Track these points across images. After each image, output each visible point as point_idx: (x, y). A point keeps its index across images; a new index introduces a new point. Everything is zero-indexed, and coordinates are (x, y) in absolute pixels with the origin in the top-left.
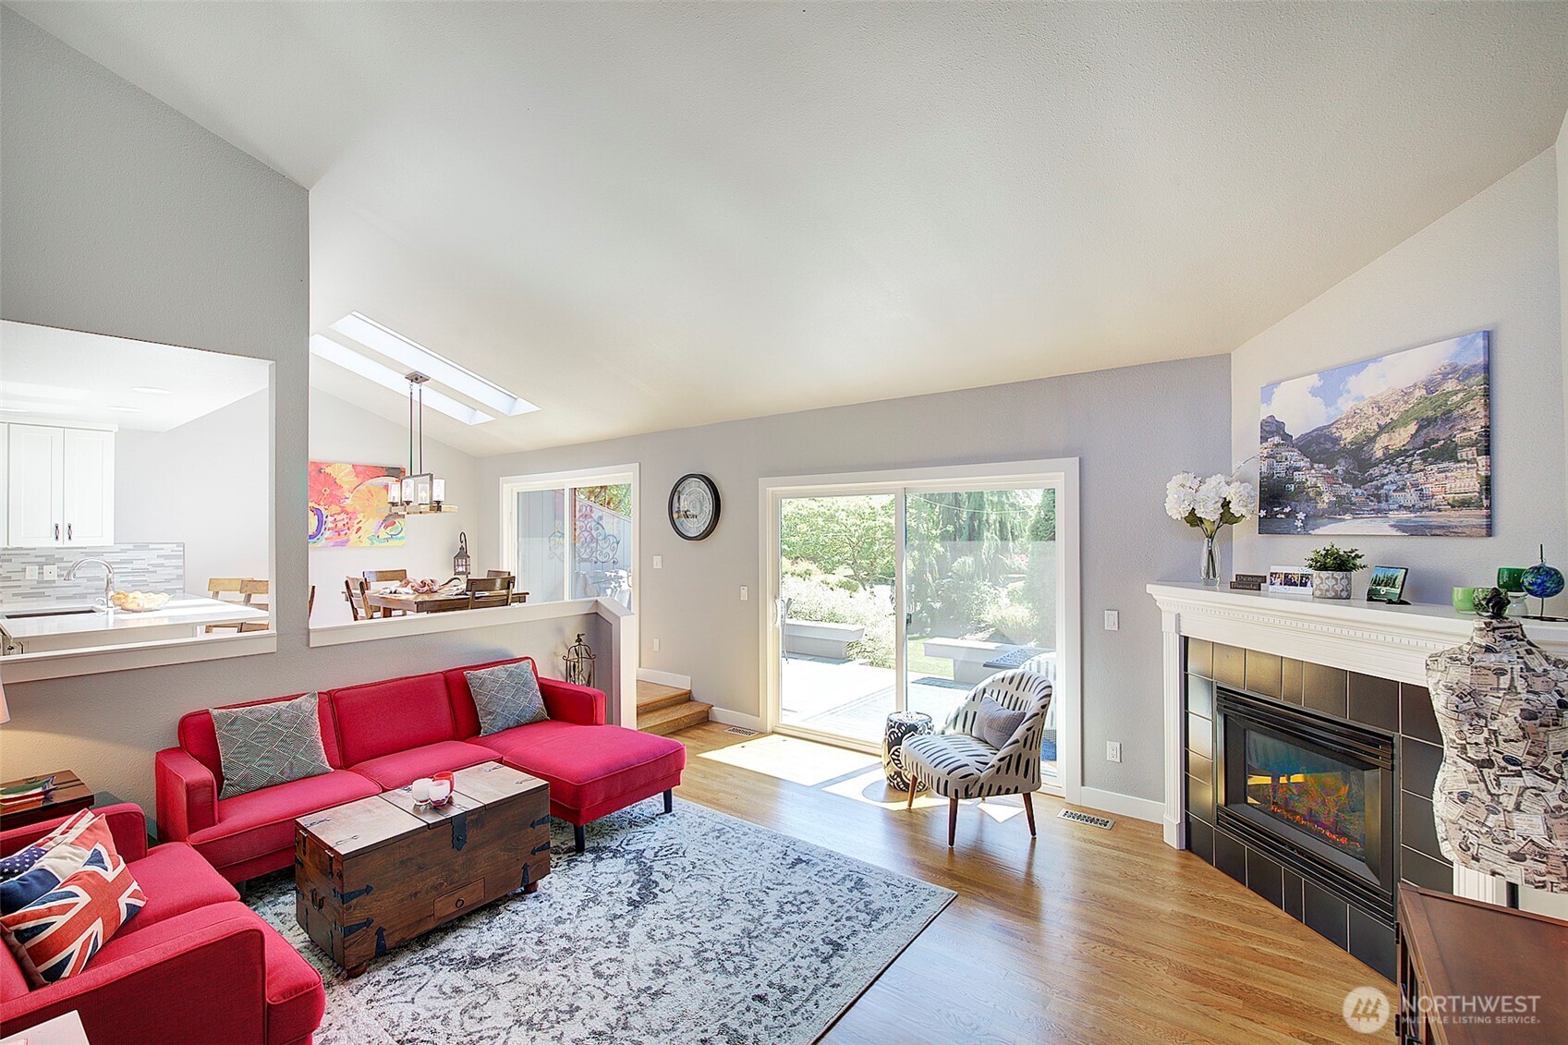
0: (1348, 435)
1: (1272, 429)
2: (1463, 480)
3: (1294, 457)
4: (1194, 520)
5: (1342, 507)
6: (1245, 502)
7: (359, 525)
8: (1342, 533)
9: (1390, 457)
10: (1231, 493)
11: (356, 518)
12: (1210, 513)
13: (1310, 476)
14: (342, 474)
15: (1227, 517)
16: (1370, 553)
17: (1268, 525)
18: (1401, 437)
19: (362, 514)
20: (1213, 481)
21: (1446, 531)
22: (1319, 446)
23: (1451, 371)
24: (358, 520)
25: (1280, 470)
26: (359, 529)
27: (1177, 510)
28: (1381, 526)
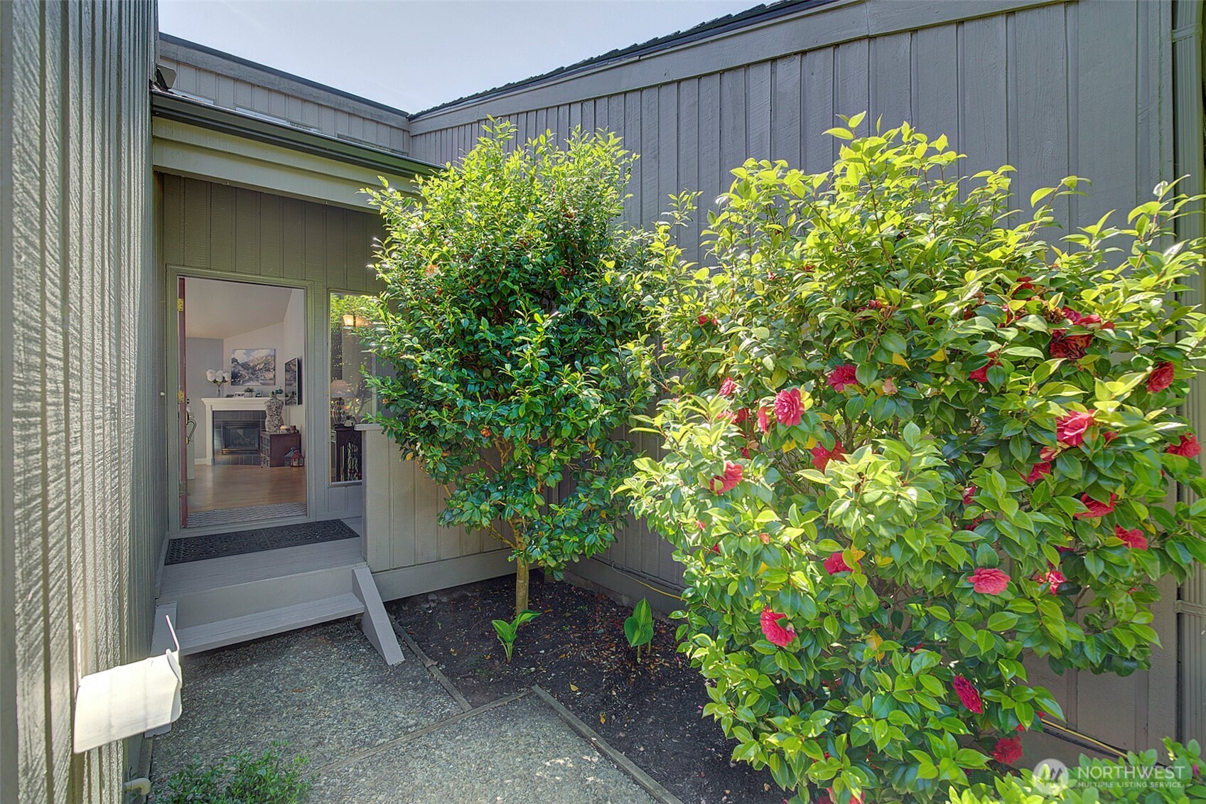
0: (252, 364)
1: (234, 360)
2: (271, 375)
3: (240, 368)
4: (215, 381)
5: (250, 379)
6: (228, 377)
8: (250, 385)
9: (259, 370)
10: (225, 375)
12: (219, 380)
13: (243, 372)
15: (224, 381)
16: (255, 389)
17: (233, 383)
18: (261, 366)
20: (219, 372)
21: (269, 384)
22: (245, 366)
23: (269, 355)
25: (237, 371)
27: (210, 379)
28: (258, 384)
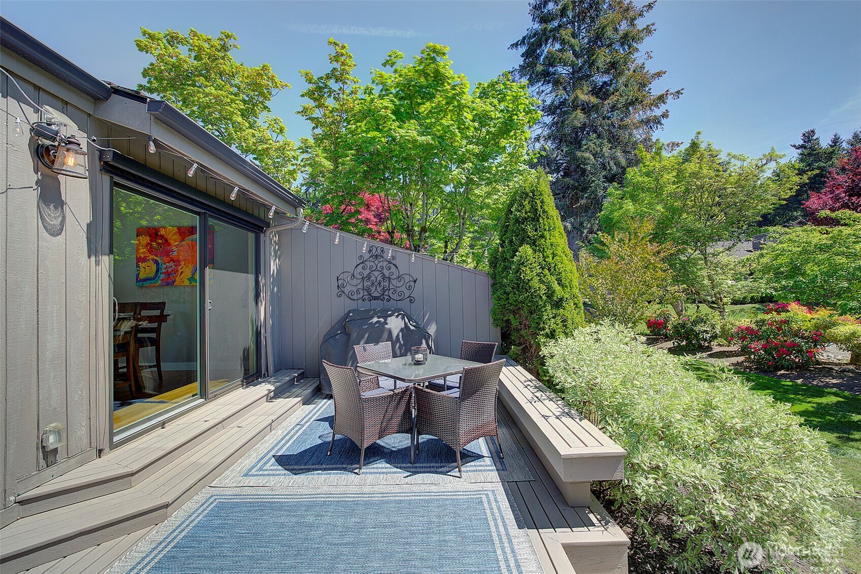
7: (182, 270)
11: (180, 265)
14: (171, 235)
19: (184, 262)
24: (181, 267)
26: (182, 272)
